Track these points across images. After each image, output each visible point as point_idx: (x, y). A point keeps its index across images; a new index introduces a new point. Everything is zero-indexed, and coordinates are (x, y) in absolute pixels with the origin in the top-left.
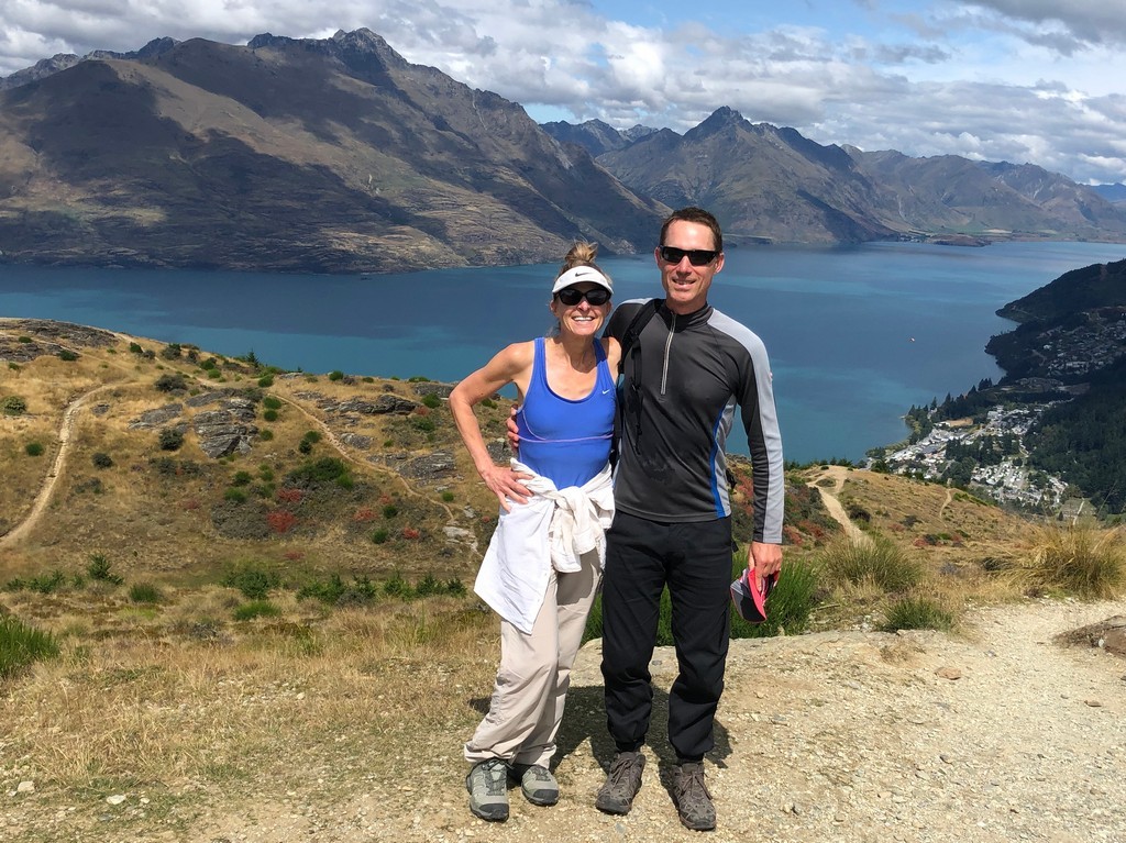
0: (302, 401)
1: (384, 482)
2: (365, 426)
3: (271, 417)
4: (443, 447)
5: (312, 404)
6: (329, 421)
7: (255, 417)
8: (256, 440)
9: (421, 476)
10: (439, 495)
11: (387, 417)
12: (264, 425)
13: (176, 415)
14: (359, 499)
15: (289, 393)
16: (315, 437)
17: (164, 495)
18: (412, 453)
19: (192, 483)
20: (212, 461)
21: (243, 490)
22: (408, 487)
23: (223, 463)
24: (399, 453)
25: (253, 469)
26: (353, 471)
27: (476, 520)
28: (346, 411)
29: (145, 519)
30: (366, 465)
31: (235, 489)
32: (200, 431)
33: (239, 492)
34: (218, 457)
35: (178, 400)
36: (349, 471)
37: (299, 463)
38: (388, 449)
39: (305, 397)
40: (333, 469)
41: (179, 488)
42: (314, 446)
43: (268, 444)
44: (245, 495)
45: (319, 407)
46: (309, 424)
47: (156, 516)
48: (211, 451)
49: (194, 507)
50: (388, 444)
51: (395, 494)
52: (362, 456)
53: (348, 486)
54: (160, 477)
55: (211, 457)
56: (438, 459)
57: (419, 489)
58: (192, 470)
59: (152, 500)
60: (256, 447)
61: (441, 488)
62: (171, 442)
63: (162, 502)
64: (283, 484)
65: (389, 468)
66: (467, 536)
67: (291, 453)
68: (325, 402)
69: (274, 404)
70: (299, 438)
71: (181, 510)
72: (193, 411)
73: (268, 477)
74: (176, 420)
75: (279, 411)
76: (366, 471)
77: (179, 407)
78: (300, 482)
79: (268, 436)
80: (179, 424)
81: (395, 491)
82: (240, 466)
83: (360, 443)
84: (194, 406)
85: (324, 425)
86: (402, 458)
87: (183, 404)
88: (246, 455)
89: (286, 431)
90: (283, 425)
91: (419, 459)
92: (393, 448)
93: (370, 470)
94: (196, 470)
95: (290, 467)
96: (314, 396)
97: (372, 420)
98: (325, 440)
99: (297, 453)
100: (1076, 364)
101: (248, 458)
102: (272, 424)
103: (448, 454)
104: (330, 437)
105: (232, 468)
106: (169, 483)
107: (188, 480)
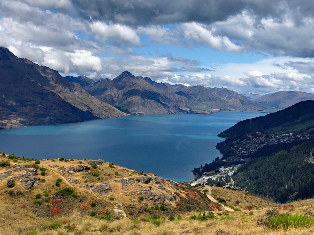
0: (52, 168)
1: (88, 195)
2: (76, 176)
3: (43, 174)
4: (105, 182)
5: (56, 169)
6: (63, 175)
7: (38, 174)
8: (40, 182)
9: (100, 192)
10: (108, 198)
11: (83, 173)
12: (42, 177)
13: (10, 175)
14: (81, 201)
15: (47, 166)
16: (60, 180)
17: (13, 203)
18: (95, 184)
19: (22, 199)
20: (26, 190)
21: (40, 200)
22: (97, 196)
23: (30, 191)
24: (91, 184)
25: (41, 192)
26: (76, 191)
27: (123, 206)
28: (68, 171)
29: (9, 212)
30: (80, 189)
31: (37, 200)
32: (20, 180)
33: (38, 201)
34: (28, 189)
35: (10, 170)
36: (74, 192)
37: (56, 190)
38: (86, 183)
39: (53, 167)
40: (69, 191)
41: (18, 201)
42: (60, 183)
43: (44, 183)
44: (41, 202)
45: (59, 170)
46: (57, 176)
47: (12, 211)
48: (25, 187)
49: (24, 207)
50: (86, 182)
51: (93, 199)
52: (77, 186)
53: (76, 197)
54: (10, 197)
55: (26, 189)
56: (105, 186)
57: (101, 197)
58: (20, 194)
59: (10, 206)
60: (41, 185)
61: (109, 196)
62: (11, 184)
63: (13, 206)
64: (53, 198)
65: (88, 190)
66: (122, 212)
67: (53, 186)
68: (61, 168)
69: (43, 170)
70: (55, 181)
71: (20, 208)
72: (16, 173)
73: (47, 195)
74: (11, 177)
75: (46, 172)
76: (80, 191)
77: (11, 172)
78: (59, 196)
79: (44, 181)
80: (12, 178)
81: (92, 198)
82: (36, 192)
83: (76, 182)
84: (16, 171)
85: (62, 176)
86: (92, 186)
87: (12, 171)
88: (37, 188)
89: (49, 179)
90: (48, 177)
91: (98, 186)
92: (88, 183)
93: (82, 191)
94: (22, 194)
95: (54, 192)
96: (56, 166)
97: (78, 173)
98: (63, 181)
99: (55, 186)
100: (245, 152)
101: (38, 189)
102: (44, 177)
103: (107, 184)
104: (65, 180)
105: (34, 193)
106: (13, 199)
107: (19, 198)
